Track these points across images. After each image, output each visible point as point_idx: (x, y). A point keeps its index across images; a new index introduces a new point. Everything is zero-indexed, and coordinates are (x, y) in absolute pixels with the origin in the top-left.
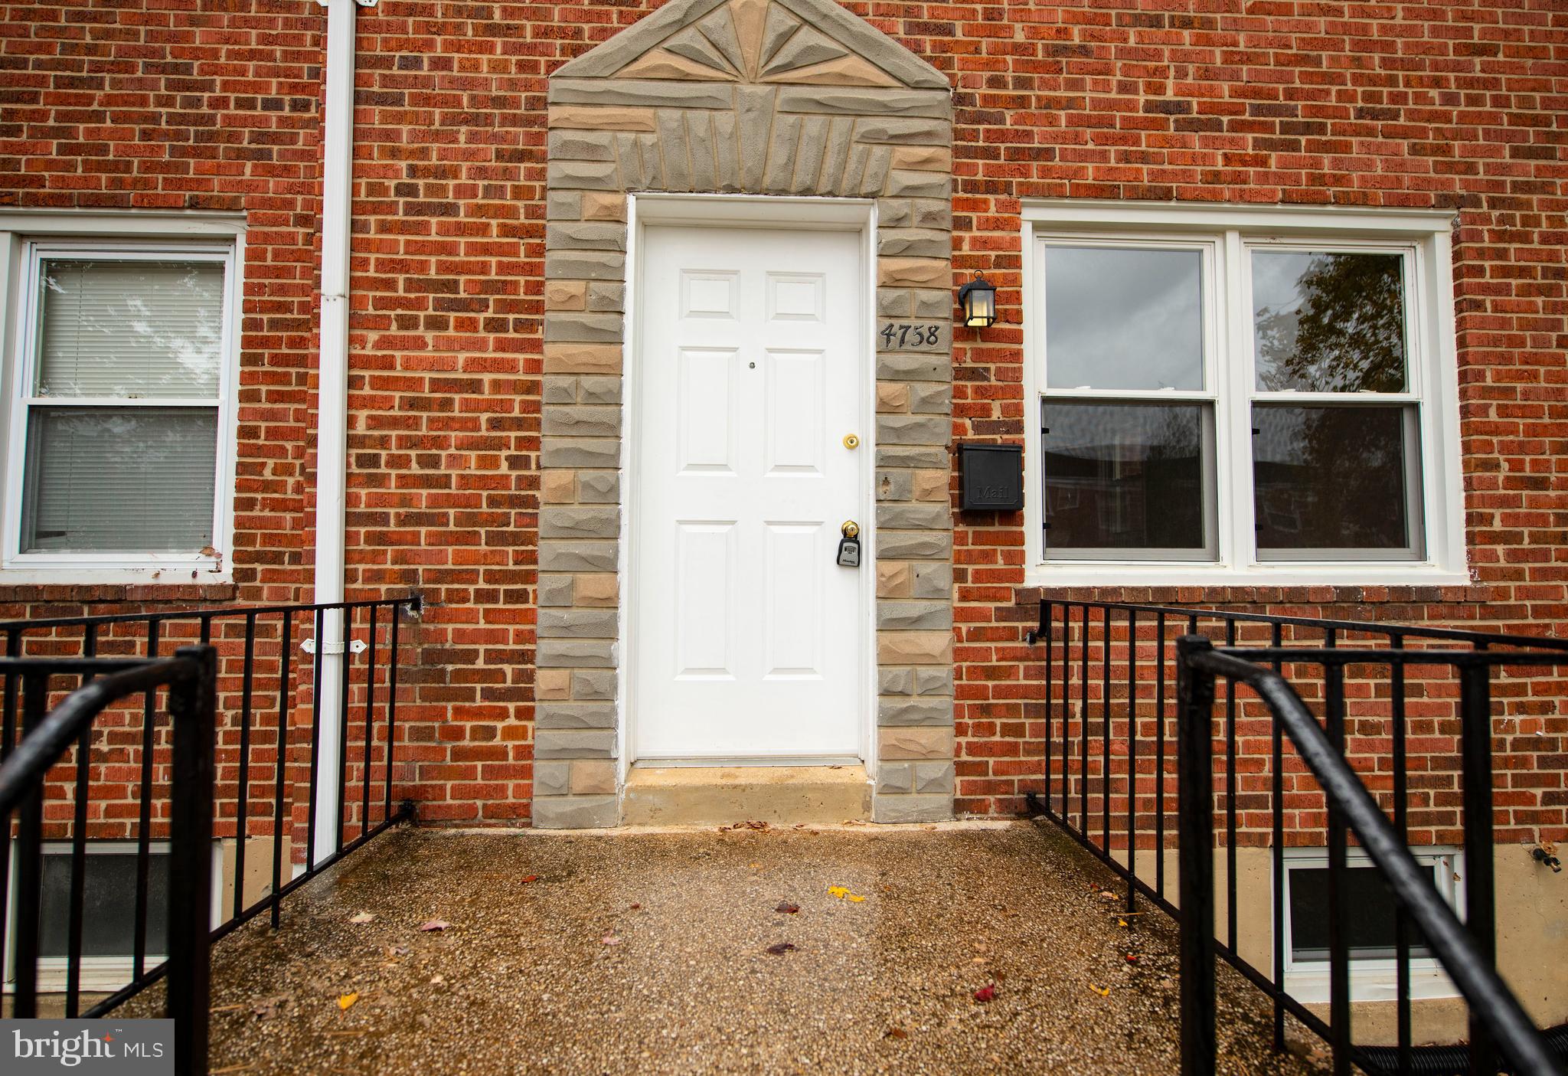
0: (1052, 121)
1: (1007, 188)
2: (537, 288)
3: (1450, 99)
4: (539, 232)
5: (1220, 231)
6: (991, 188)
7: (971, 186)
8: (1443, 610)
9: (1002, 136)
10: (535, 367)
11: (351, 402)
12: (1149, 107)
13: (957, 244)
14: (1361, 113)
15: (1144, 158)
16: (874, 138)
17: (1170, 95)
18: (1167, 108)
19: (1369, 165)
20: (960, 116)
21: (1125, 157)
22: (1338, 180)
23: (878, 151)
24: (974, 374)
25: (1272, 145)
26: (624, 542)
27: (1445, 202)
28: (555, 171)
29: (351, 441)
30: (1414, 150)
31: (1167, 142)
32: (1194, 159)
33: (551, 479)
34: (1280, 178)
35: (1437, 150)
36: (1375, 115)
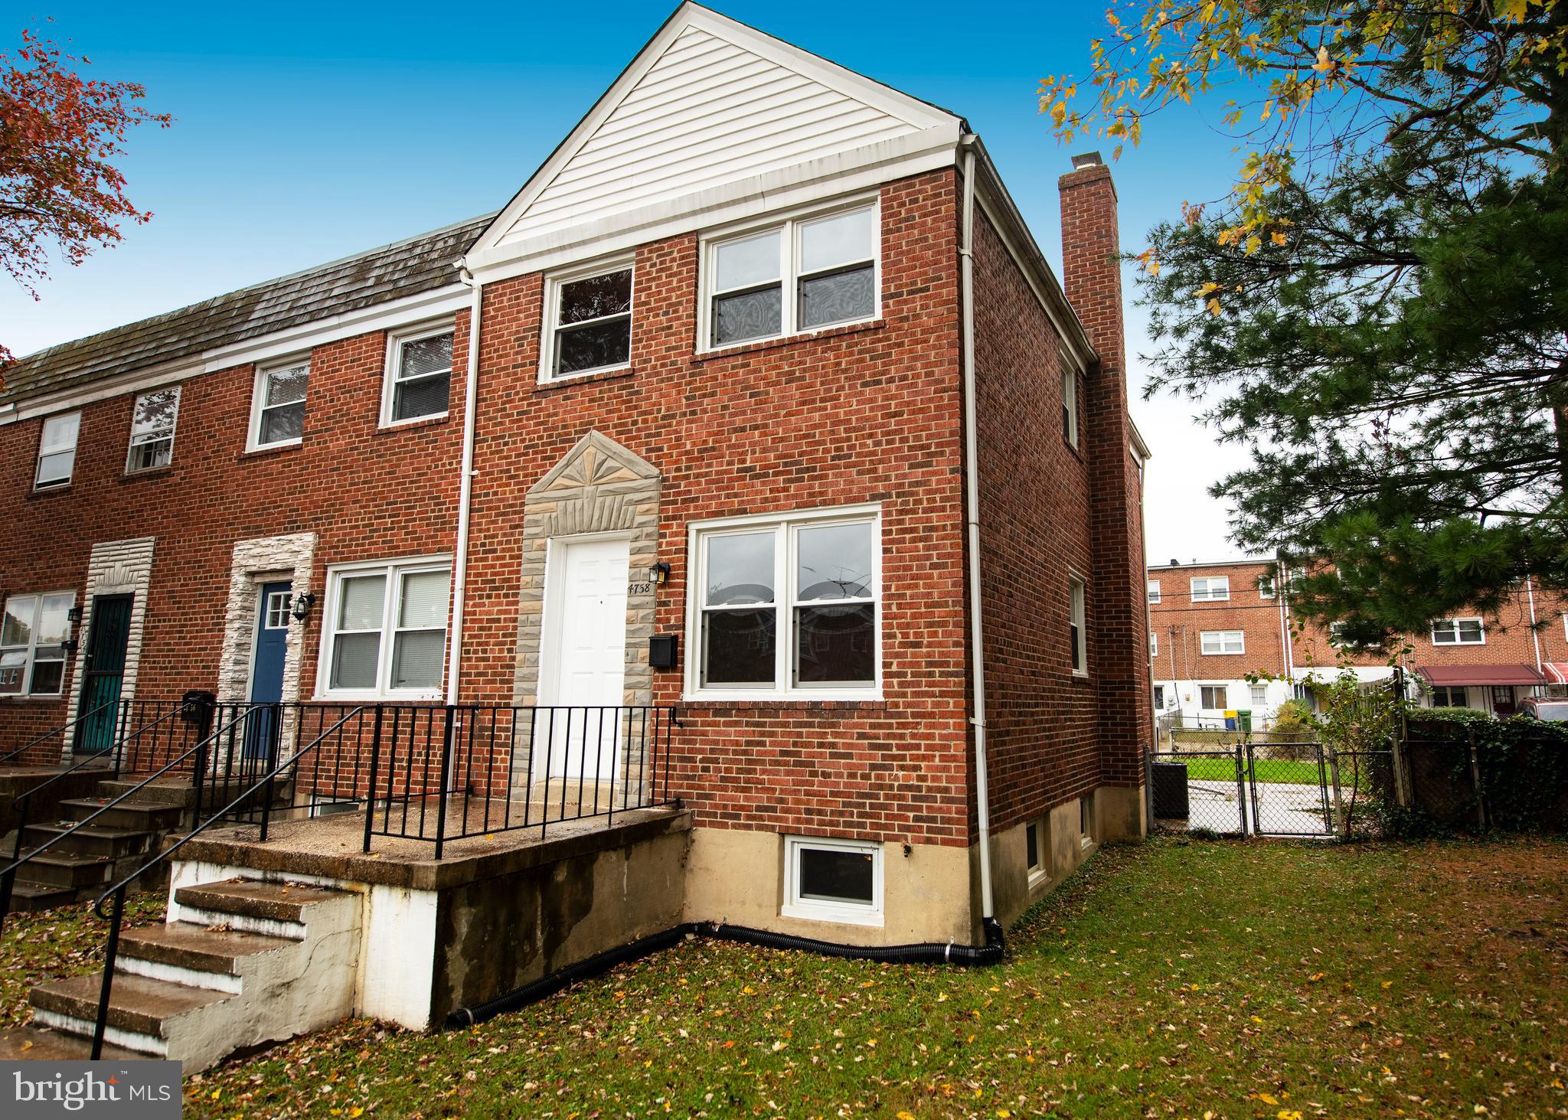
0: (699, 484)
1: (680, 517)
2: (518, 579)
3: (877, 444)
4: (519, 557)
5: (779, 523)
6: (674, 518)
7: (667, 518)
8: (864, 713)
9: (679, 494)
10: (516, 611)
11: (464, 629)
12: (739, 470)
13: (660, 545)
14: (833, 458)
15: (736, 495)
16: (630, 503)
17: (748, 464)
18: (746, 470)
19: (837, 484)
20: (665, 487)
21: (728, 496)
22: (821, 494)
23: (631, 508)
24: (665, 604)
25: (791, 481)
26: (539, 682)
27: (874, 498)
28: (526, 531)
29: (463, 644)
30: (859, 473)
31: (745, 486)
32: (757, 493)
33: (519, 657)
34: (795, 496)
35: (869, 471)
36: (839, 458)
